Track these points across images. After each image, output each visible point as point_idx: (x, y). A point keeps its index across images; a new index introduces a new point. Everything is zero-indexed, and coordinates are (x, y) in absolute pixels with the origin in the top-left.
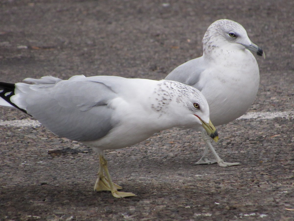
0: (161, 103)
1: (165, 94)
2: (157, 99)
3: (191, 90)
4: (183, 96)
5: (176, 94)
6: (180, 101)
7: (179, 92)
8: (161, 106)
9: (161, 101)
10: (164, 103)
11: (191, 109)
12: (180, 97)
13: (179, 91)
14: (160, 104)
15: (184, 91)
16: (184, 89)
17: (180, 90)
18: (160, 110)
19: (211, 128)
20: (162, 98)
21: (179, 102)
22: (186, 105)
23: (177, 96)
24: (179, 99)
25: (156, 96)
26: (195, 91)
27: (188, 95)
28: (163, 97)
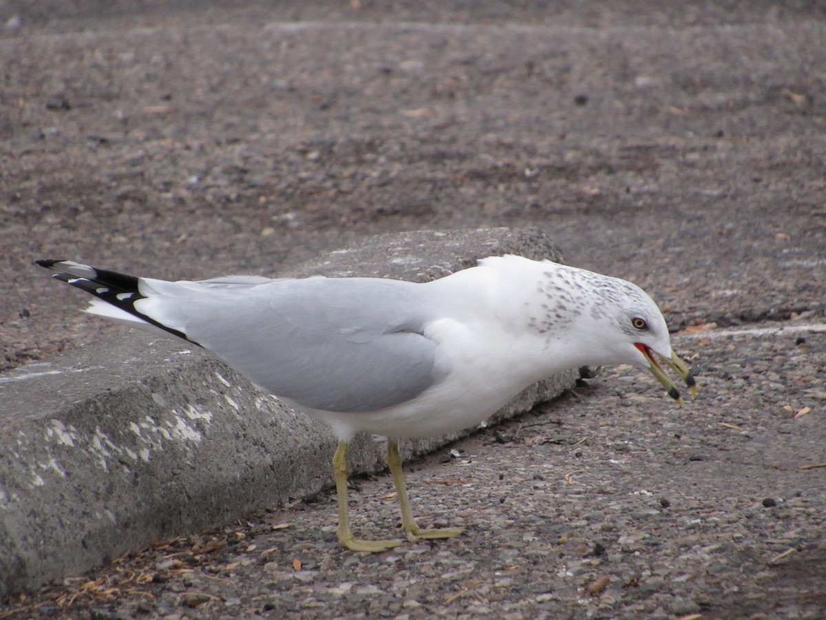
0: (553, 315)
1: (563, 297)
2: (545, 306)
3: (622, 287)
4: (607, 303)
5: (591, 299)
6: (601, 315)
7: (595, 296)
8: (551, 320)
9: (554, 310)
10: (558, 316)
11: (627, 332)
12: (601, 307)
13: (595, 291)
14: (549, 316)
15: (608, 291)
16: (608, 288)
17: (598, 290)
18: (549, 328)
19: (678, 367)
20: (557, 304)
21: (600, 317)
22: (616, 323)
23: (592, 303)
24: (598, 310)
25: (543, 299)
26: (630, 289)
27: (618, 301)
28: (559, 303)
